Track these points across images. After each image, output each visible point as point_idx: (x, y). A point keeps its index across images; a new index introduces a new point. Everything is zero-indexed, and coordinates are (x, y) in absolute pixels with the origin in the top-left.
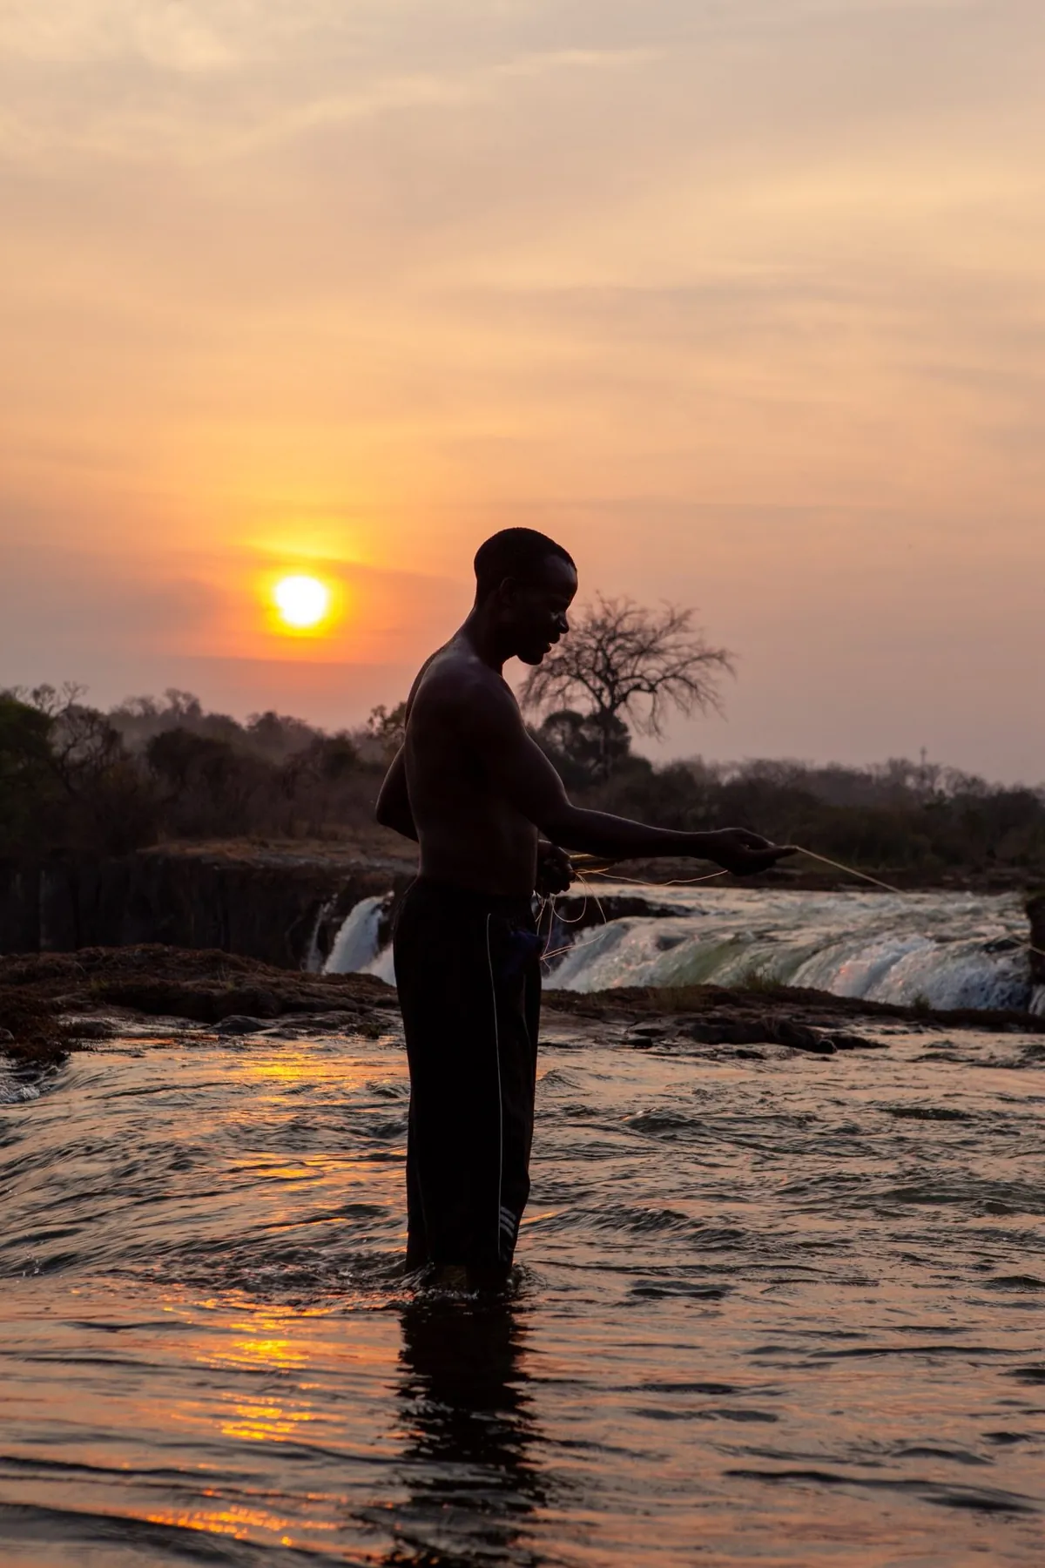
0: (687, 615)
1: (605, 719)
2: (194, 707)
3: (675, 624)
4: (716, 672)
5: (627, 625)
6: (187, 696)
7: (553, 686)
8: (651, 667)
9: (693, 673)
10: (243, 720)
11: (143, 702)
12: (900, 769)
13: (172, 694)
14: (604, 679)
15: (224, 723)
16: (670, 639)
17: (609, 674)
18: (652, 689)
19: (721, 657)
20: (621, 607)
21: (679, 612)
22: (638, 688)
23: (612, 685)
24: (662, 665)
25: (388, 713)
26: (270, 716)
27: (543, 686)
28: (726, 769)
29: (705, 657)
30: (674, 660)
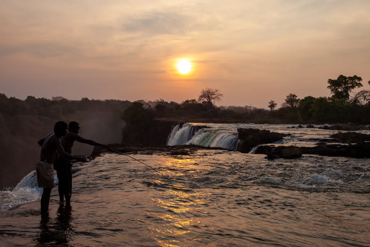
0: (218, 90)
1: (209, 102)
2: (163, 101)
3: (217, 91)
4: (221, 97)
5: (211, 91)
6: (162, 100)
7: (202, 99)
8: (214, 96)
9: (218, 97)
10: (169, 102)
11: (157, 100)
12: (247, 107)
13: (161, 99)
14: (208, 98)
15: (166, 103)
16: (216, 93)
17: (209, 97)
18: (214, 99)
19: (222, 95)
20: (210, 89)
21: (217, 89)
22: (212, 99)
23: (209, 99)
24: (215, 96)
25: (184, 102)
26: (172, 102)
27: (201, 99)
28: (226, 107)
29: (220, 95)
30: (216, 95)
